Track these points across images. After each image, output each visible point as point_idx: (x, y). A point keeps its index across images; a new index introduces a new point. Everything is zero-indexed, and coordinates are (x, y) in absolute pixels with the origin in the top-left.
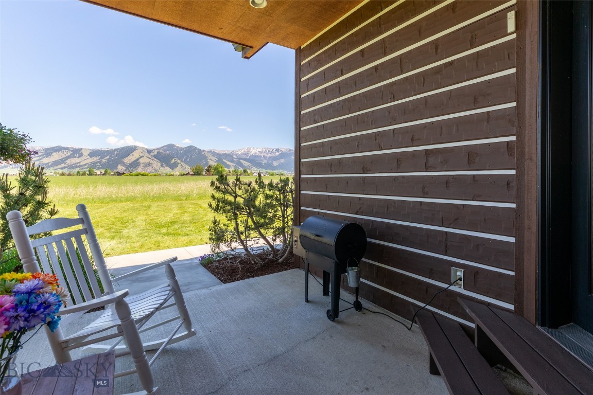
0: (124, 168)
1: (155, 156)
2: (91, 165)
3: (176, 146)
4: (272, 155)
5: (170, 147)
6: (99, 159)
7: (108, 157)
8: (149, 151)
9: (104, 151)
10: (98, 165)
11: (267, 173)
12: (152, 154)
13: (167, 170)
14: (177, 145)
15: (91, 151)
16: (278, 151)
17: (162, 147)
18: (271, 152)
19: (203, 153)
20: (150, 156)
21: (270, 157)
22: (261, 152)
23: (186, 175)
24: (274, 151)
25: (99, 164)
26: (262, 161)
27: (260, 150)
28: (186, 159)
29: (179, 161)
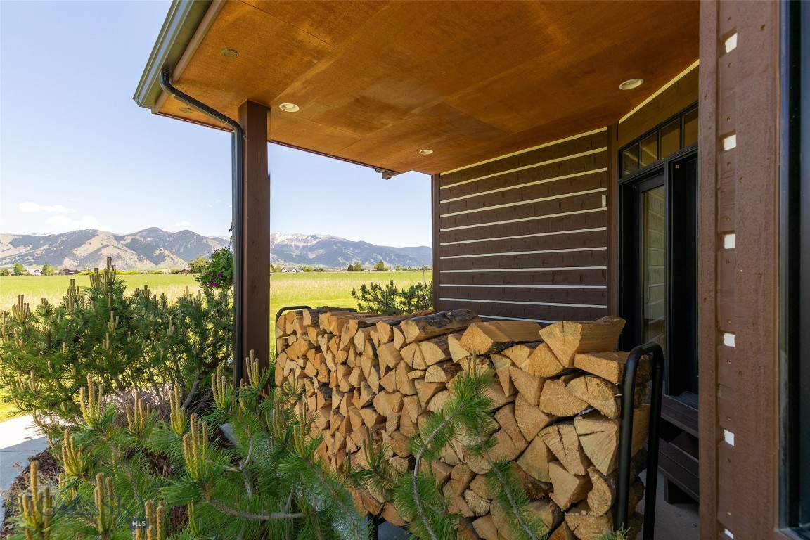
0: (75, 264)
1: (128, 246)
2: (15, 258)
3: (161, 231)
4: (306, 244)
5: (153, 231)
6: (31, 249)
7: (46, 247)
8: (118, 238)
9: (39, 237)
10: (28, 259)
11: (301, 268)
12: (123, 242)
13: (148, 265)
14: (163, 230)
15: (14, 237)
16: (314, 239)
17: (139, 232)
18: (305, 240)
19: (204, 241)
20: (119, 245)
21: (303, 247)
22: (291, 240)
23: (182, 272)
24: (309, 238)
25: (29, 257)
26: (293, 252)
27: (289, 237)
28: (179, 249)
29: (167, 252)
